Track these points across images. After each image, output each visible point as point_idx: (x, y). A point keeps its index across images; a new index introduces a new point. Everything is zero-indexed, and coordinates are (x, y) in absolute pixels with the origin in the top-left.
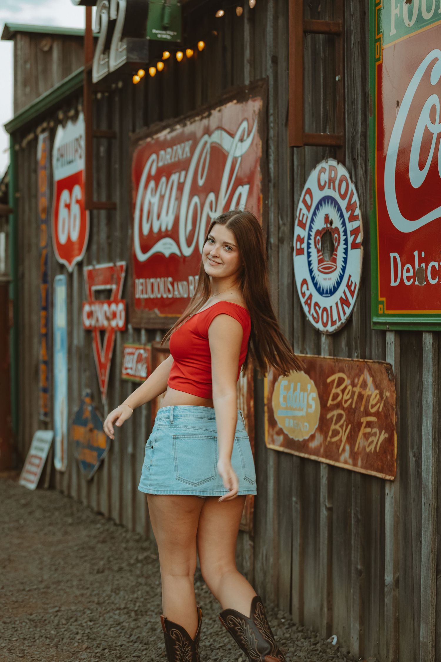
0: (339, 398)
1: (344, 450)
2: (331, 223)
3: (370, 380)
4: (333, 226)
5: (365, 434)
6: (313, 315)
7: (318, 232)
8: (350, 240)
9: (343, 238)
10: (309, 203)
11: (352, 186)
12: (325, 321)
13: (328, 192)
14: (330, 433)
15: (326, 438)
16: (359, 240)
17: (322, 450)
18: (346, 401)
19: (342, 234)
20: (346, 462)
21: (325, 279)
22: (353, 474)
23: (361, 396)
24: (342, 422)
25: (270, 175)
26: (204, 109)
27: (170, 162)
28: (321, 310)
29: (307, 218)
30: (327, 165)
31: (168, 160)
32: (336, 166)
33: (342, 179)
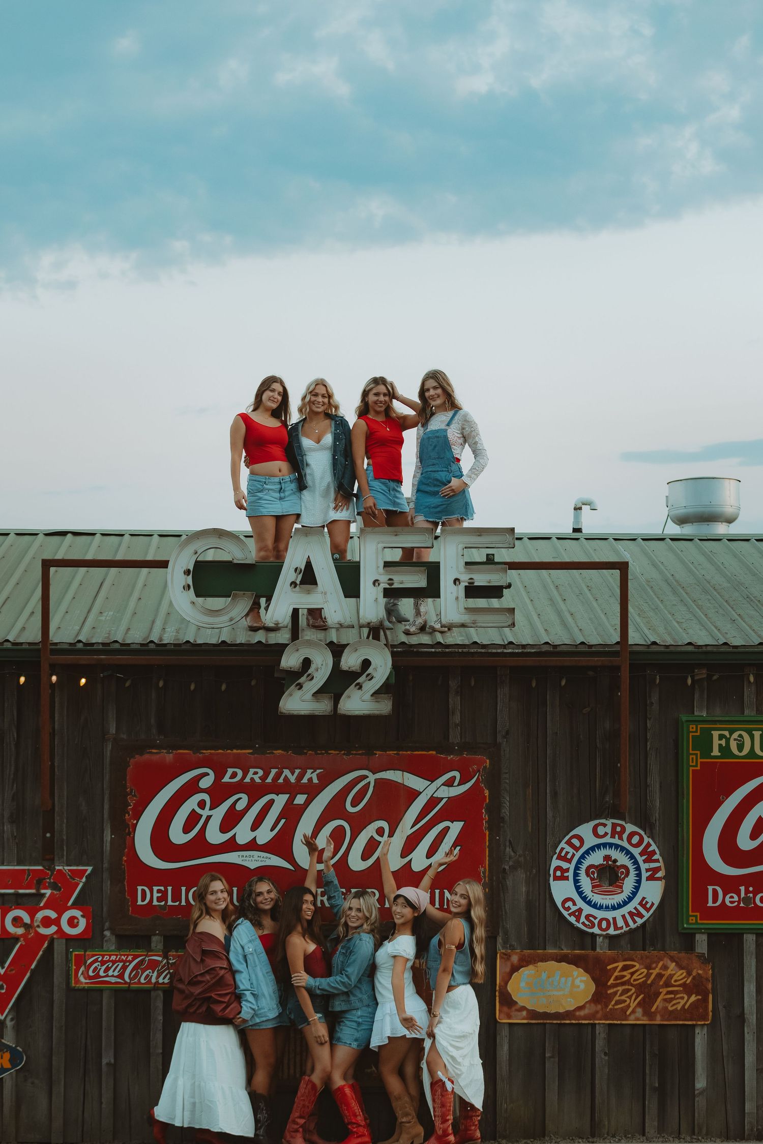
0: (626, 978)
1: (633, 1012)
2: (615, 861)
3: (673, 965)
4: (618, 864)
5: (665, 1000)
6: (583, 923)
7: (592, 866)
8: (646, 874)
9: (633, 872)
10: (578, 845)
11: (649, 840)
12: (604, 927)
13: (608, 839)
14: (613, 1002)
15: (607, 1006)
16: (662, 875)
17: (599, 1015)
18: (635, 980)
19: (632, 869)
20: (638, 1019)
21: (604, 899)
22: (649, 1026)
23: (660, 976)
24: (629, 994)
25: (502, 818)
26: (355, 747)
27: (261, 781)
28: (597, 920)
29: (574, 855)
30: (609, 823)
31: (252, 779)
32: (624, 824)
33: (634, 833)
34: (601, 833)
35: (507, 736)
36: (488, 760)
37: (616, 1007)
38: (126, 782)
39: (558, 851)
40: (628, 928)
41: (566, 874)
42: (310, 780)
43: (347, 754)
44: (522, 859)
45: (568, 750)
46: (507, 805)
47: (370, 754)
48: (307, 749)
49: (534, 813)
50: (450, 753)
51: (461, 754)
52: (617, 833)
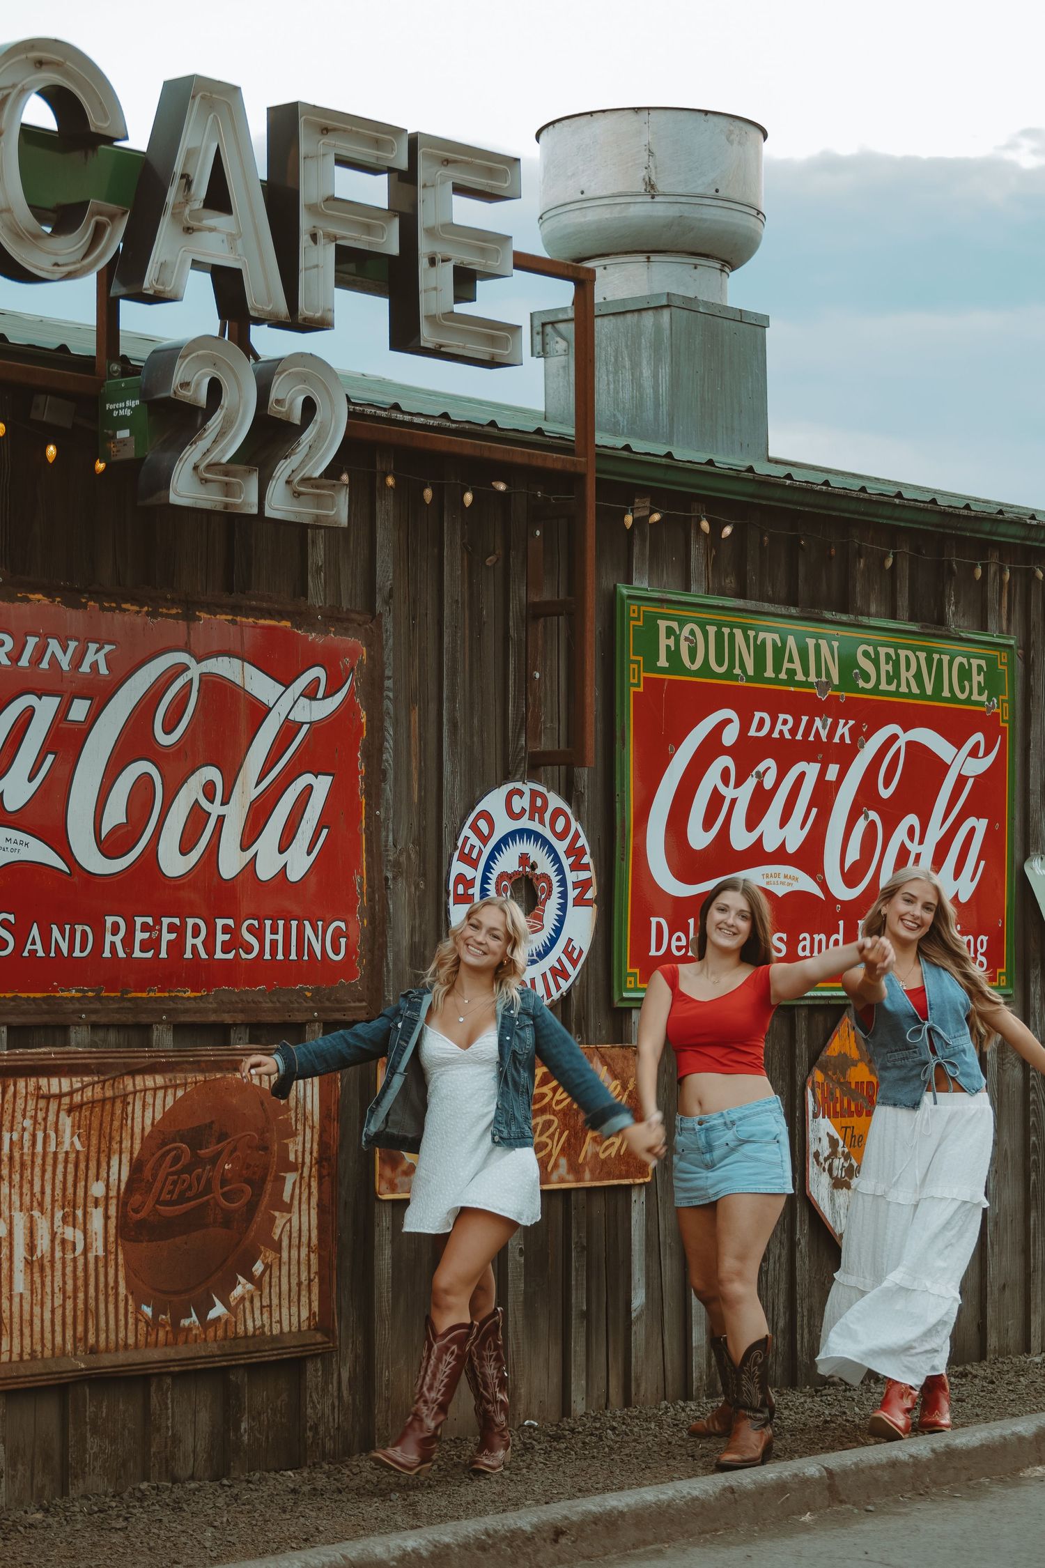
0: (547, 1100)
1: (556, 1166)
2: (534, 867)
4: (538, 871)
7: (503, 876)
8: (572, 894)
9: (556, 890)
10: (485, 830)
11: (575, 825)
13: (524, 823)
16: (591, 894)
18: (557, 1103)
19: (555, 885)
20: (562, 1180)
22: (573, 1193)
24: (552, 1130)
25: (384, 772)
26: (166, 600)
27: (10, 663)
29: (480, 852)
30: (527, 788)
32: (545, 792)
33: (558, 812)
34: (517, 810)
35: (391, 601)
36: (364, 649)
39: (460, 843)
40: (550, 1000)
41: (470, 891)
42: (94, 666)
43: (153, 614)
44: (403, 859)
45: (467, 639)
46: (389, 744)
47: (189, 617)
48: (86, 595)
49: (423, 764)
50: (312, 627)
51: (327, 633)
52: (536, 811)
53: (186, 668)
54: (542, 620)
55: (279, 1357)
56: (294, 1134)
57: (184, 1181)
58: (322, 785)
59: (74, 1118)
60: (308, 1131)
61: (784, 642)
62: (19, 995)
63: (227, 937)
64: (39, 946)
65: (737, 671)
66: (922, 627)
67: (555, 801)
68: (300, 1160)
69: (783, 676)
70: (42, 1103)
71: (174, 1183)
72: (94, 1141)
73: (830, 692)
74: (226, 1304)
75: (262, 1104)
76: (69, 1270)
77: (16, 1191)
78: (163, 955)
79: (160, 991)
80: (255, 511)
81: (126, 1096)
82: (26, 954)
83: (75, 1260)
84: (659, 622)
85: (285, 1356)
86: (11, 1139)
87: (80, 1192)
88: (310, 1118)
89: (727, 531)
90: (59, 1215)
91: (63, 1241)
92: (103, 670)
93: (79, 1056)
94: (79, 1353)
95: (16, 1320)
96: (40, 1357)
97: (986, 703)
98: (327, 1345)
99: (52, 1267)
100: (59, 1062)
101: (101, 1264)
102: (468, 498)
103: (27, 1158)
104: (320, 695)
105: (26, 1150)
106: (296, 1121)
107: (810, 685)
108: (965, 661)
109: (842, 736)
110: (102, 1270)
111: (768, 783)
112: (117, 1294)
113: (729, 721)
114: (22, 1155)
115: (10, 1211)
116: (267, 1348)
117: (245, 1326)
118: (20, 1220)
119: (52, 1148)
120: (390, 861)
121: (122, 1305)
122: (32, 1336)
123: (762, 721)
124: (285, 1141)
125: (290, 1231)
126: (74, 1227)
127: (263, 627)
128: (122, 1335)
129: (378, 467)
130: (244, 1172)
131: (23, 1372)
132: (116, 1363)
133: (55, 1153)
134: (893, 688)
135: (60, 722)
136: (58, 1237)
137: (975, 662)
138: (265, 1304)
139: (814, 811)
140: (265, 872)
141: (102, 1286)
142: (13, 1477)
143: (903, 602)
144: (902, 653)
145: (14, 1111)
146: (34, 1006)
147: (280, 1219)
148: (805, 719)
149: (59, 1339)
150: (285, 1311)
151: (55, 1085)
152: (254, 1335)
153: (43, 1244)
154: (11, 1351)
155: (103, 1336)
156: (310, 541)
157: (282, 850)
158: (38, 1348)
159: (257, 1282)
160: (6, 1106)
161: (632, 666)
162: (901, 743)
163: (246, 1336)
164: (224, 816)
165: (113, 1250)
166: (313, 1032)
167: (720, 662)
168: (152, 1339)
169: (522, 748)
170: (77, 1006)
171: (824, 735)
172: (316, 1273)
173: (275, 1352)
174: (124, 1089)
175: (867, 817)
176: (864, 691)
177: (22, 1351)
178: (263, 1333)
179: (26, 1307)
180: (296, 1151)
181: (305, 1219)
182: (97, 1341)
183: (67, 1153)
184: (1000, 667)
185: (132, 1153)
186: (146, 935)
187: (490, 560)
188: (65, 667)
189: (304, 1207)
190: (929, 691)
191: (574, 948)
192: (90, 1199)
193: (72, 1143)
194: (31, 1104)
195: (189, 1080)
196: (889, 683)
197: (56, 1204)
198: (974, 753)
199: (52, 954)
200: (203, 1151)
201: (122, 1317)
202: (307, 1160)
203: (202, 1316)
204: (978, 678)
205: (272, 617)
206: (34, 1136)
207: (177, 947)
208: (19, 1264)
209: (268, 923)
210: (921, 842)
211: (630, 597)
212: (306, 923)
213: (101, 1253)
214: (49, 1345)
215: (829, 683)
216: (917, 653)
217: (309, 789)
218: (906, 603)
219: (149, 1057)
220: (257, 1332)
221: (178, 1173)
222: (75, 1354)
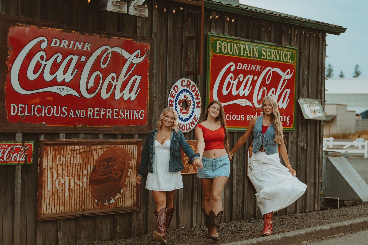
1: (191, 168)
2: (187, 98)
4: (188, 99)
7: (180, 100)
8: (196, 105)
9: (192, 104)
10: (176, 90)
11: (197, 89)
12: (183, 129)
13: (185, 88)
16: (200, 105)
19: (192, 102)
20: (192, 172)
21: (183, 116)
22: (194, 175)
25: (153, 75)
26: (104, 33)
27: (67, 47)
28: (182, 125)
29: (175, 94)
30: (186, 80)
31: (64, 46)
32: (190, 81)
33: (193, 86)
34: (184, 85)
35: (156, 35)
36: (149, 46)
37: (186, 166)
38: (7, 42)
39: (170, 92)
40: (190, 130)
41: (173, 104)
42: (87, 48)
43: (101, 37)
44: (157, 96)
45: (173, 44)
46: (155, 69)
47: (109, 38)
48: (85, 32)
49: (162, 74)
50: (137, 41)
51: (141, 42)
52: (188, 85)
53: (108, 50)
54: (190, 40)
55: (126, 212)
56: (131, 160)
57: (105, 170)
58: (139, 78)
59: (80, 155)
60: (134, 159)
61: (245, 47)
62: (68, 126)
63: (116, 113)
64: (73, 115)
65: (235, 53)
66: (277, 44)
67: (192, 83)
68: (132, 166)
69: (245, 55)
70: (73, 152)
71: (103, 171)
72: (85, 161)
73: (255, 59)
74: (114, 200)
75: (124, 153)
76: (78, 191)
77: (66, 172)
78: (102, 117)
79: (101, 126)
80: (126, 13)
81: (92, 150)
82: (70, 116)
83: (80, 189)
84: (217, 41)
85: (128, 212)
86: (65, 160)
87: (81, 173)
88: (135, 156)
89: (233, 20)
90: (76, 178)
91: (77, 184)
92: (89, 50)
93: (82, 141)
94: (80, 210)
95: (66, 202)
96: (71, 211)
97: (291, 62)
98: (138, 209)
99: (74, 190)
100: (77, 142)
101: (86, 190)
102: (174, 11)
103: (69, 165)
104: (139, 57)
105: (69, 163)
106: (131, 157)
107: (251, 57)
108: (286, 52)
109: (258, 69)
110: (86, 191)
111: (241, 80)
112: (89, 197)
113: (232, 65)
114: (68, 164)
115: (65, 177)
116: (124, 210)
117: (119, 205)
118: (67, 179)
119: (75, 162)
120: (154, 96)
121: (90, 199)
122: (69, 206)
123: (240, 65)
124: (129, 162)
125: (130, 183)
126: (80, 181)
127: (126, 40)
128: (90, 206)
129: (154, 3)
130: (119, 169)
131: (67, 215)
132: (89, 213)
133: (76, 164)
134: (270, 58)
135: (78, 62)
136: (76, 183)
137: (288, 53)
138: (123, 199)
139: (251, 87)
140: (126, 98)
141: (86, 195)
142: (64, 239)
143: (272, 38)
144: (272, 50)
145: (66, 153)
146: (71, 129)
147: (127, 180)
148: (250, 65)
149: (75, 207)
150: (128, 201)
151: (76, 147)
152: (121, 207)
153: (72, 185)
154: (64, 210)
155: (86, 207)
156: (137, 20)
157: (129, 93)
158: (71, 209)
159: (122, 195)
160: (64, 152)
161: (211, 52)
162: (271, 71)
163: (119, 207)
164: (116, 85)
165: (89, 186)
166: (136, 136)
167: (231, 51)
168: (97, 207)
169: (185, 70)
170: (81, 129)
171: (254, 69)
172: (135, 192)
173: (126, 211)
174: (92, 149)
175: (263, 88)
176: (263, 59)
177: (67, 210)
178: (123, 206)
179: (68, 200)
180: (131, 164)
181: (133, 180)
182: (84, 208)
183: (78, 163)
184: (294, 54)
185: (93, 164)
186: (98, 113)
187: (179, 26)
188: (80, 49)
189: (133, 177)
190: (278, 59)
191: (196, 118)
192: (83, 174)
193: (80, 161)
194: (70, 152)
195: (107, 147)
196: (269, 57)
197: (76, 175)
198: (287, 74)
199: (76, 117)
200: (110, 164)
201: (90, 202)
202: (134, 166)
203: (109, 202)
204: (289, 57)
205: (128, 38)
206: (71, 159)
207: (105, 115)
208: (67, 189)
209: (126, 110)
210: (275, 94)
211: (211, 35)
212: (135, 110)
213: (86, 187)
214: (73, 209)
215: (255, 57)
216: (276, 50)
217: (136, 79)
218: (273, 39)
219: (98, 141)
220: (122, 206)
221: (104, 169)
222: (79, 211)
